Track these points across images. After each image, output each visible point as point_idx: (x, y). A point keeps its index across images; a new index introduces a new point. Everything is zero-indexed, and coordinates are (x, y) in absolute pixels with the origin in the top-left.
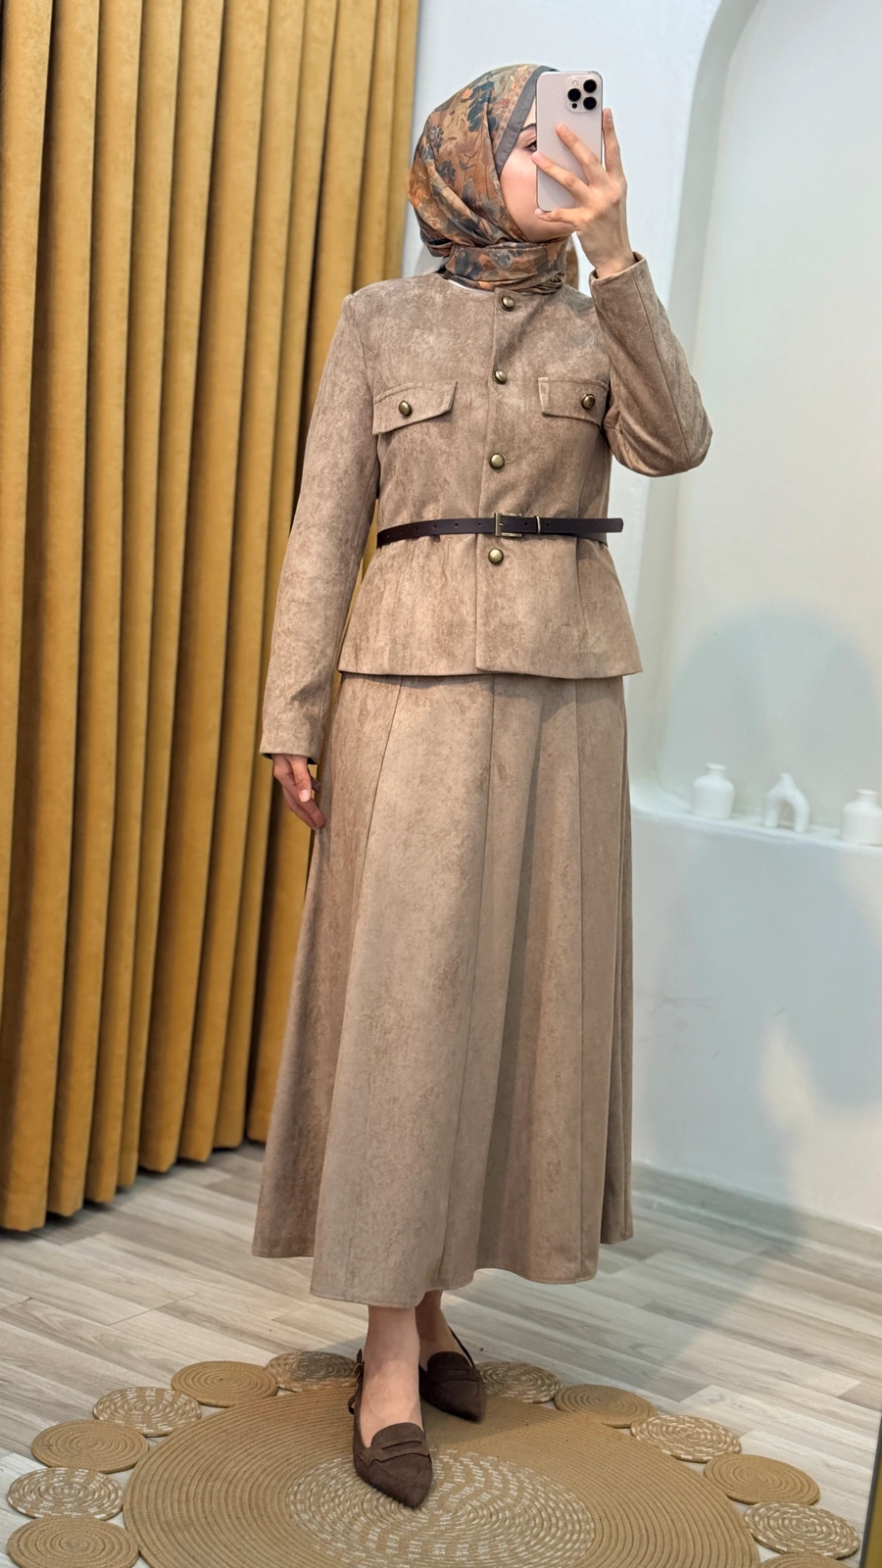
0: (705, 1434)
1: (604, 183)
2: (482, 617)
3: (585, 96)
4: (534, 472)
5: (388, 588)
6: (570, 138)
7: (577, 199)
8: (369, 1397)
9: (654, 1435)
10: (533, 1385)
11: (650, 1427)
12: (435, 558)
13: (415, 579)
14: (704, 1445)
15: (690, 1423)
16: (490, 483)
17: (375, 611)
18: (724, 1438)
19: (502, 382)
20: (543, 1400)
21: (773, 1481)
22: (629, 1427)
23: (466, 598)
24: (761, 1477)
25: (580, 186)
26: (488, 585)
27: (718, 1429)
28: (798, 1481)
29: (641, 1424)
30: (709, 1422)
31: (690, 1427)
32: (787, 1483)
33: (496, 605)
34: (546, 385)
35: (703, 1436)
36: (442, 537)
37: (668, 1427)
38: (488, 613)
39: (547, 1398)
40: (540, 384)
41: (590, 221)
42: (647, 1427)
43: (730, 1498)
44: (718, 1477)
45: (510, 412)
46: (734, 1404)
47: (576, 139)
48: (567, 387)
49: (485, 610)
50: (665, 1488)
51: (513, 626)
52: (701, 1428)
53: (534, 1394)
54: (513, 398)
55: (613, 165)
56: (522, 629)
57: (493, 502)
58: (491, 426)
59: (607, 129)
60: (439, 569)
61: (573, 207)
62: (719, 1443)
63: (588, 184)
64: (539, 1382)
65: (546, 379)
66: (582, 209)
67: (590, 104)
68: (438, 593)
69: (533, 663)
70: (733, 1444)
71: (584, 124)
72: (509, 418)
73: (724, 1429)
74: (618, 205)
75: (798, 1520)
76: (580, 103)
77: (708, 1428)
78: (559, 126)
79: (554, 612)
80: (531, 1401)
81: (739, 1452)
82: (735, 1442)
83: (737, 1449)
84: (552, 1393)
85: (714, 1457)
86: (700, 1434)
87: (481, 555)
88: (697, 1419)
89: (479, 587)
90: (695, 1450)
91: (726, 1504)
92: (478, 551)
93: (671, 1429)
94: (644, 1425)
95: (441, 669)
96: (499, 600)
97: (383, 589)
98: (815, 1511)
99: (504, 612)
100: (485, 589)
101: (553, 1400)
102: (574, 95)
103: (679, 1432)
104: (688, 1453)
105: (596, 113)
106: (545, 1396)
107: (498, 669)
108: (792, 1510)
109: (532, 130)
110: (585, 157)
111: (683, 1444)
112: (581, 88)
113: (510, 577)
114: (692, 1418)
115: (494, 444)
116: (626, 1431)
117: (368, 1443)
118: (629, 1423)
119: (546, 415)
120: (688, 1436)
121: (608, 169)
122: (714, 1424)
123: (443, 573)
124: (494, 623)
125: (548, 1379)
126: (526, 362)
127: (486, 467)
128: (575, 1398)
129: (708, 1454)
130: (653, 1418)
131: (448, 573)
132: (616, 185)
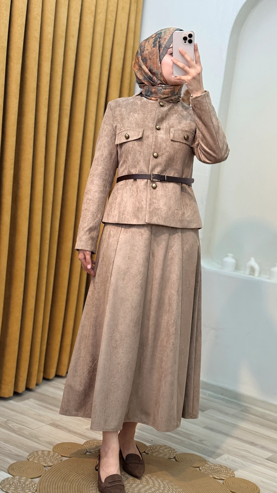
0: (223, 470)
1: (195, 67)
2: (148, 206)
3: (189, 39)
4: (167, 159)
5: (119, 195)
6: (183, 53)
7: (186, 73)
8: (103, 465)
9: (207, 470)
10: (168, 453)
11: (206, 468)
12: (135, 186)
13: (128, 192)
14: (223, 474)
15: (218, 466)
16: (153, 162)
17: (114, 202)
18: (229, 472)
19: (159, 129)
20: (171, 458)
21: (245, 486)
22: (199, 467)
23: (144, 199)
24: (241, 485)
25: (187, 68)
26: (151, 195)
27: (227, 469)
28: (253, 487)
29: (203, 466)
30: (225, 467)
31: (218, 468)
32: (250, 487)
33: (153, 202)
34: (173, 131)
35: (222, 471)
36: (137, 180)
37: (211, 468)
38: (150, 205)
39: (173, 457)
40: (171, 131)
41: (190, 79)
42: (205, 468)
43: (231, 491)
44: (228, 485)
45: (160, 139)
46: (232, 460)
47: (186, 53)
48: (180, 132)
49: (150, 203)
50: (210, 488)
51: (159, 209)
52: (222, 468)
53: (169, 456)
54: (161, 134)
55: (198, 61)
56: (161, 210)
57: (153, 169)
58: (153, 143)
59: (196, 50)
60: (136, 190)
61: (185, 75)
62: (228, 474)
63: (190, 68)
64: (170, 452)
65: (173, 129)
66: (188, 76)
67: (190, 42)
68: (135, 197)
69: (165, 222)
70: (232, 474)
71: (188, 49)
72: (159, 141)
73: (229, 469)
74: (199, 74)
76: (187, 41)
77: (224, 468)
78: (180, 49)
79: (172, 205)
80: (168, 458)
81: (234, 477)
82: (233, 473)
83: (233, 475)
84: (174, 455)
85: (226, 478)
86: (222, 470)
87: (149, 186)
88: (221, 465)
89: (148, 196)
90: (220, 476)
92: (148, 184)
93: (212, 468)
94: (204, 467)
95: (134, 222)
96: (154, 200)
97: (117, 195)
99: (155, 205)
100: (150, 197)
101: (175, 458)
102: (185, 39)
103: (215, 469)
104: (218, 477)
105: (192, 45)
106: (172, 456)
107: (153, 223)
109: (171, 49)
110: (189, 59)
111: (216, 473)
112: (187, 36)
113: (158, 193)
114: (219, 465)
115: (154, 149)
116: (198, 469)
117: (103, 481)
118: (199, 466)
119: (172, 140)
120: (218, 471)
121: (196, 63)
122: (226, 467)
123: (137, 191)
124: (152, 208)
125: (173, 451)
126: (167, 124)
127: (152, 157)
128: (182, 457)
129: (224, 477)
130: (206, 465)
131: (138, 191)
132: (199, 68)
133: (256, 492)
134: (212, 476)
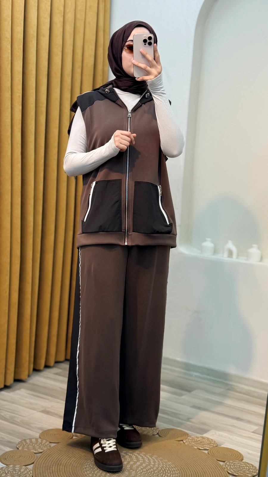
0: (206, 441)
1: (155, 67)
3: (148, 41)
6: (145, 53)
7: (148, 73)
9: (191, 443)
10: (151, 430)
14: (206, 445)
21: (229, 454)
24: (225, 453)
25: (148, 68)
27: (209, 439)
28: (237, 454)
29: (186, 439)
30: (206, 437)
31: (201, 439)
32: (233, 455)
37: (194, 440)
44: (213, 454)
46: (219, 435)
55: (158, 61)
59: (155, 50)
62: (210, 444)
63: (151, 68)
66: (150, 76)
67: (150, 44)
70: (215, 444)
76: (147, 44)
80: (152, 434)
81: (218, 446)
85: (210, 448)
91: (217, 462)
102: (145, 41)
103: (198, 441)
104: (202, 447)
106: (156, 433)
110: (150, 59)
111: (200, 445)
116: (182, 442)
118: (182, 439)
120: (201, 442)
121: (156, 63)
128: (165, 433)
130: (189, 437)
133: (240, 459)
134: (196, 448)
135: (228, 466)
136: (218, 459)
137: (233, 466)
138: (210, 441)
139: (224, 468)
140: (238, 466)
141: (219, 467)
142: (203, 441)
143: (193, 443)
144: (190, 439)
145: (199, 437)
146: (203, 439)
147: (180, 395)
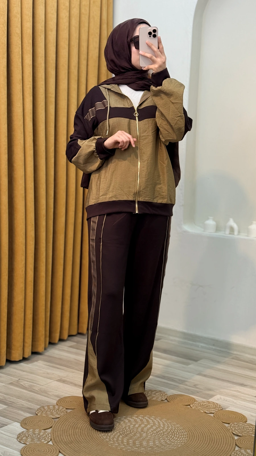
1: (160, 57)
6: (150, 44)
7: (153, 62)
9: (197, 407)
21: (234, 417)
24: (230, 416)
25: (154, 58)
28: (241, 416)
29: (193, 404)
32: (238, 417)
35: (211, 406)
41: (157, 68)
43: (222, 422)
44: (218, 417)
47: (152, 45)
50: (204, 421)
53: (161, 398)
55: (162, 52)
59: (159, 42)
62: (216, 408)
63: (156, 57)
64: (162, 395)
66: (155, 65)
67: (155, 36)
71: (153, 41)
74: (164, 63)
75: (243, 427)
76: (152, 36)
77: (212, 403)
78: (147, 41)
83: (222, 408)
85: (216, 411)
90: (210, 410)
91: (222, 424)
98: (247, 424)
101: (166, 399)
103: (204, 405)
108: (241, 424)
110: (155, 49)
112: (152, 32)
116: (189, 406)
120: (207, 406)
128: (173, 398)
130: (196, 402)
132: (164, 57)
133: (244, 421)
134: (203, 411)
135: (233, 427)
136: (224, 421)
137: (237, 427)
138: (215, 405)
139: (229, 429)
140: (242, 427)
141: (225, 429)
142: (209, 405)
143: (200, 407)
144: (197, 404)
145: (205, 401)
146: (209, 403)
147: (188, 364)
